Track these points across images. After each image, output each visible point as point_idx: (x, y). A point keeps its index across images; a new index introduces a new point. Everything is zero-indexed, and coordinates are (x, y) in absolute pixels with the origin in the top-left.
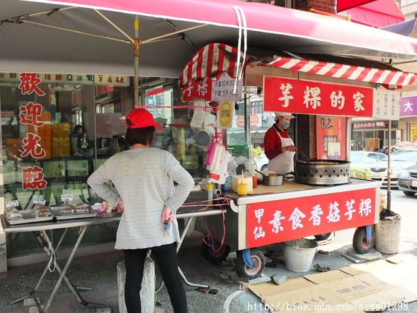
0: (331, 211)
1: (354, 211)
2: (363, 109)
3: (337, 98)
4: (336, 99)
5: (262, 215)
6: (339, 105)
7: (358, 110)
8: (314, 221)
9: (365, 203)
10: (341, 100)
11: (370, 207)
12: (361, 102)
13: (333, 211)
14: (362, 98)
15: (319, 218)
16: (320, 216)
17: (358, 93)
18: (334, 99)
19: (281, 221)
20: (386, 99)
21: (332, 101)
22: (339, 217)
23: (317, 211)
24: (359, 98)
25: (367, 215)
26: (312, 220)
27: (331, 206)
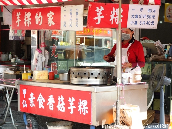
0: (59, 103)
1: (75, 107)
2: (54, 24)
3: (39, 17)
4: (38, 19)
5: (25, 93)
6: (39, 22)
7: (50, 25)
8: (50, 107)
9: (82, 103)
10: (40, 19)
11: (87, 108)
12: (52, 18)
13: (61, 103)
14: (53, 16)
15: (53, 105)
16: (53, 103)
17: (50, 12)
18: (37, 19)
19: (34, 100)
20: (71, 14)
21: (36, 20)
22: (64, 108)
23: (51, 100)
24: (51, 16)
25: (84, 114)
26: (49, 105)
27: (59, 99)
